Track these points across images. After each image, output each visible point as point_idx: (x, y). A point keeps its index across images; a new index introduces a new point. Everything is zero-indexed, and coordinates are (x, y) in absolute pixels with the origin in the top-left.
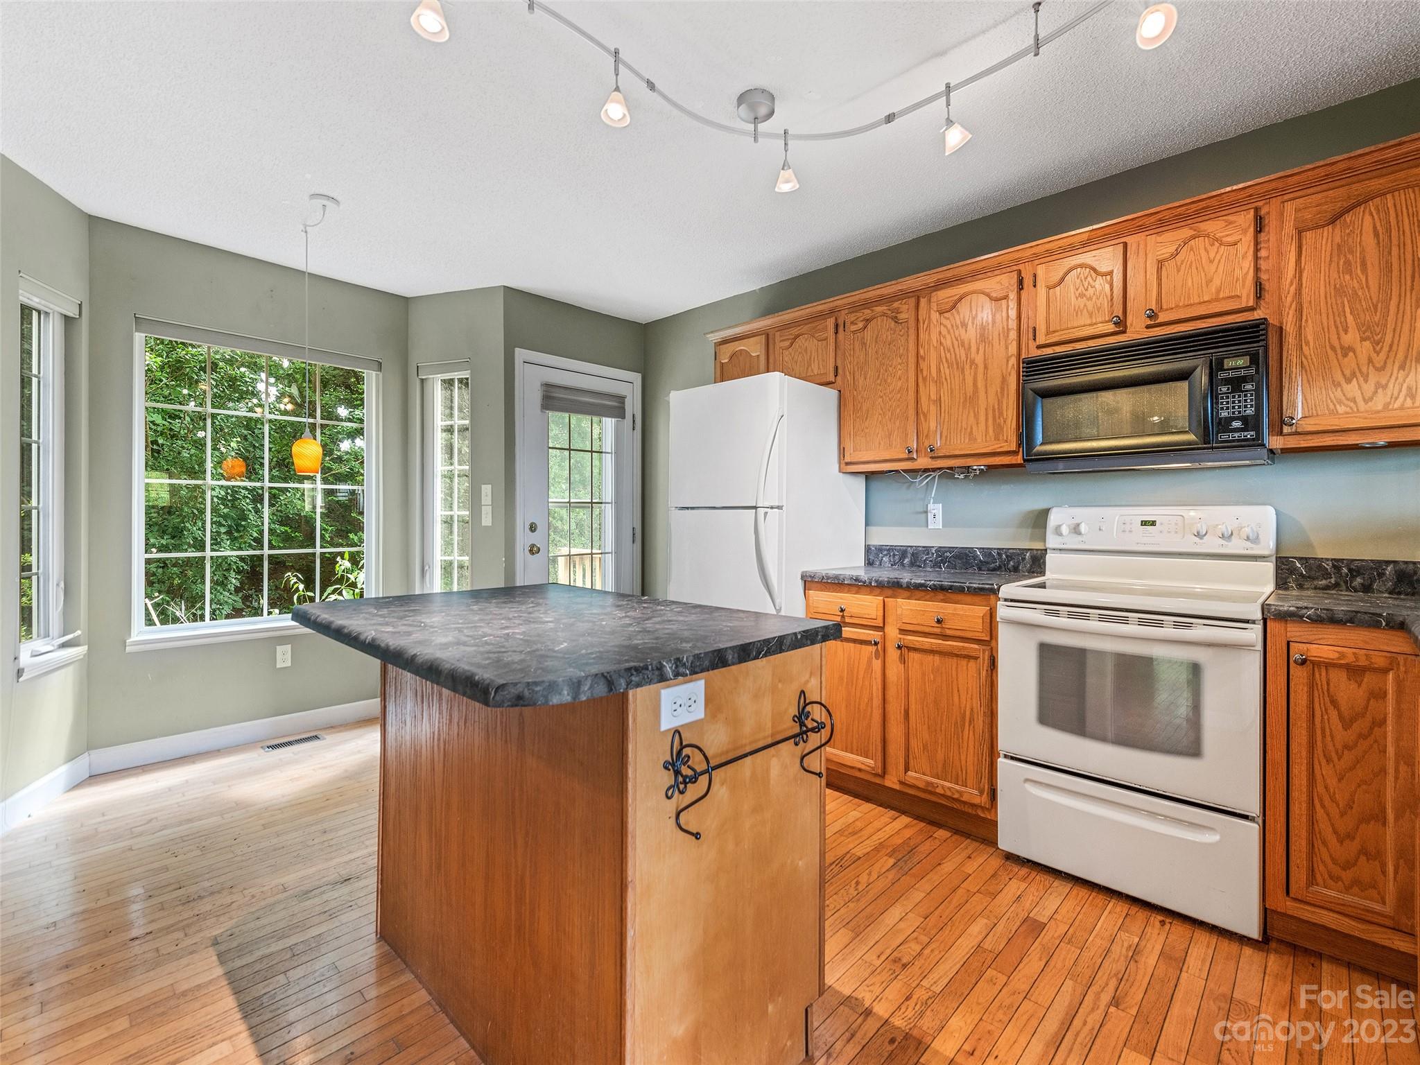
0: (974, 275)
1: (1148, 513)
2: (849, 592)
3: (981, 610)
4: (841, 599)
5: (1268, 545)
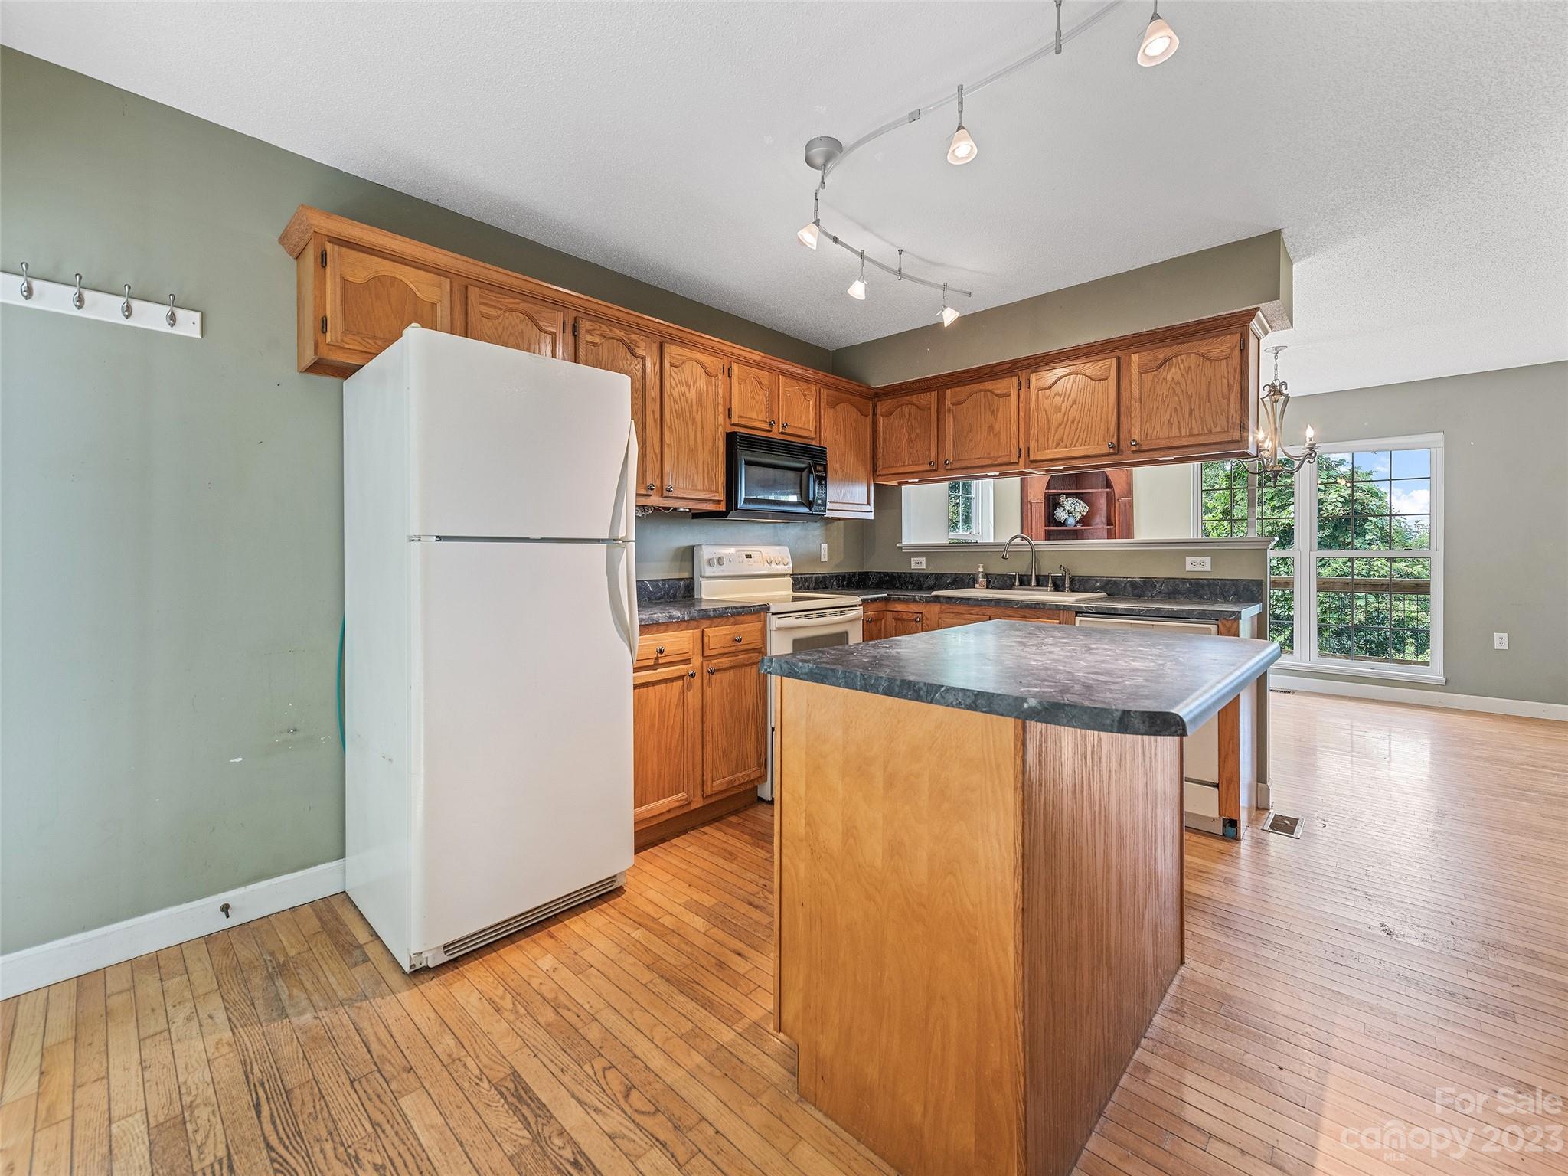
0: (694, 345)
1: (749, 550)
2: (657, 632)
3: (759, 625)
4: (655, 640)
5: (788, 569)
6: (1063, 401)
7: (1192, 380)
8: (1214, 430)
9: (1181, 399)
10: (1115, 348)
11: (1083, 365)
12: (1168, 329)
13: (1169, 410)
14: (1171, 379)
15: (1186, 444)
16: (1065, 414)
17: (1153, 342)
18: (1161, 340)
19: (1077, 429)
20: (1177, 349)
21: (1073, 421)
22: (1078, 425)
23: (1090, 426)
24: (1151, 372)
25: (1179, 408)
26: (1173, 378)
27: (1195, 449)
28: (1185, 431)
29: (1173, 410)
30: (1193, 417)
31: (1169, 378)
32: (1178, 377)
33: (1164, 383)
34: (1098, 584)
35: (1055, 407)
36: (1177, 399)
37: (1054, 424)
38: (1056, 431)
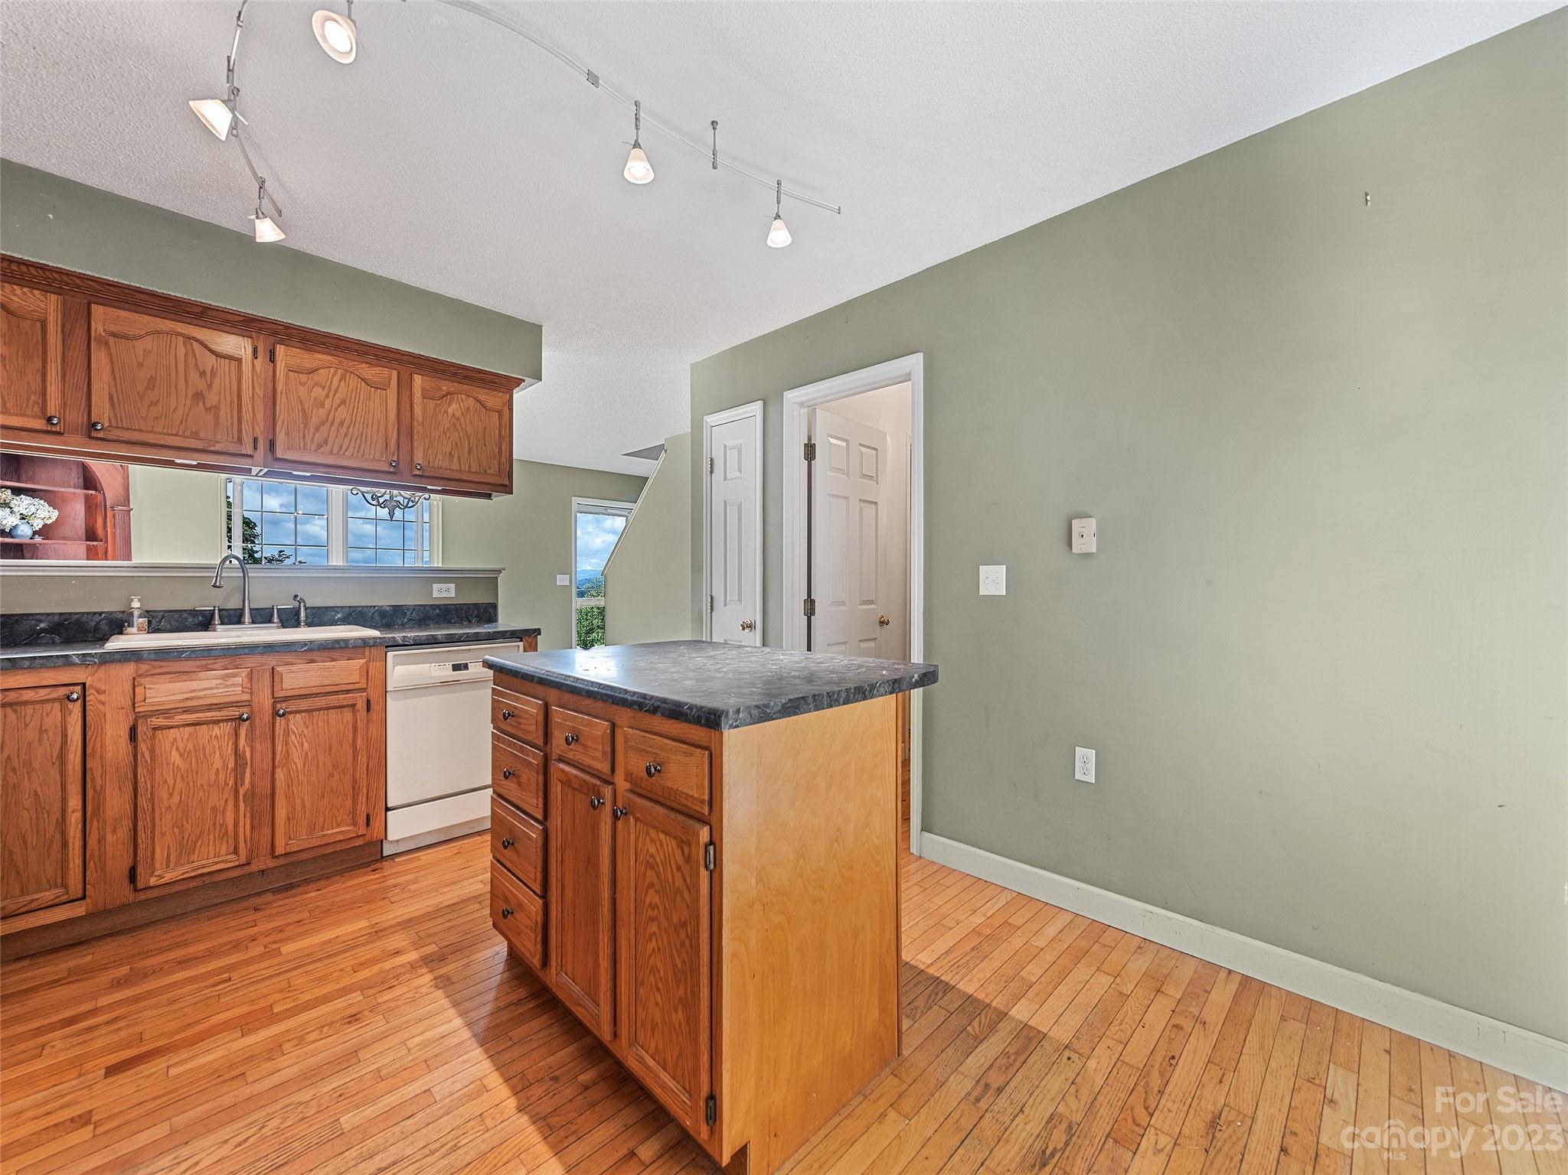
6: (327, 396)
7: (471, 421)
8: (489, 472)
9: (461, 435)
10: (395, 360)
11: (356, 363)
12: (452, 365)
13: (450, 443)
14: (452, 414)
15: (466, 478)
16: (329, 413)
17: (436, 371)
18: (443, 372)
19: (346, 435)
20: (460, 387)
21: (341, 424)
22: (348, 430)
23: (364, 435)
24: (434, 400)
25: (459, 444)
26: (454, 414)
27: (472, 485)
28: (465, 467)
29: (454, 445)
30: (472, 455)
31: (450, 411)
32: (458, 414)
33: (445, 415)
34: (339, 616)
35: (315, 400)
36: (457, 434)
37: (314, 421)
38: (317, 429)
